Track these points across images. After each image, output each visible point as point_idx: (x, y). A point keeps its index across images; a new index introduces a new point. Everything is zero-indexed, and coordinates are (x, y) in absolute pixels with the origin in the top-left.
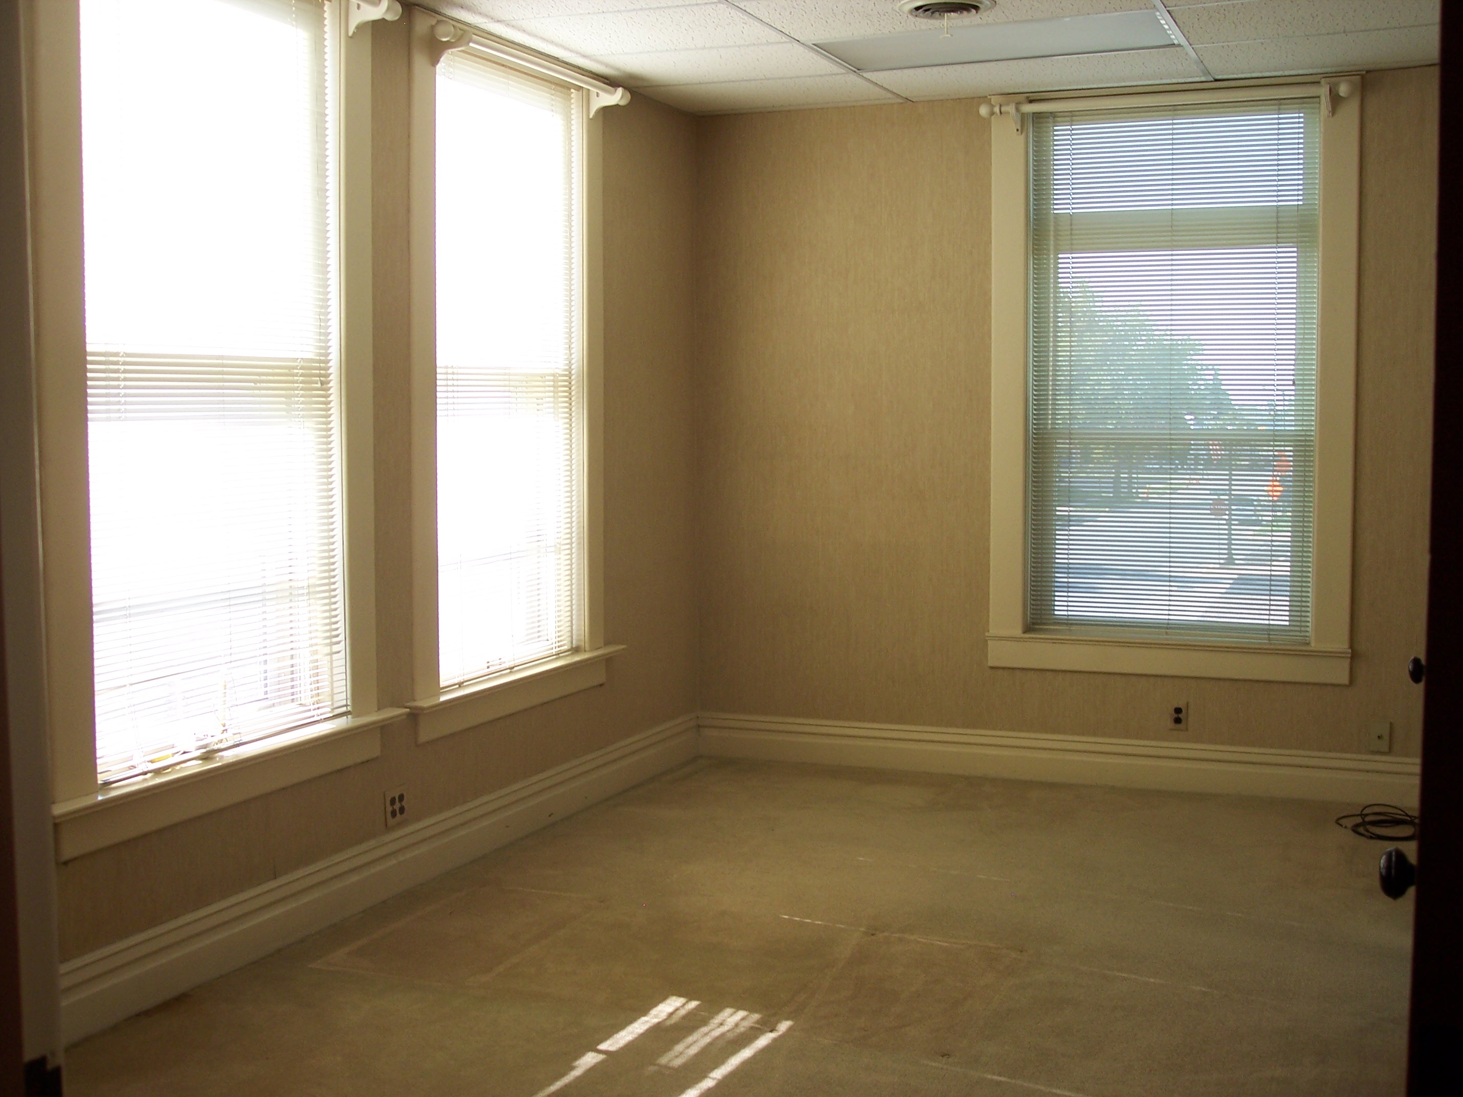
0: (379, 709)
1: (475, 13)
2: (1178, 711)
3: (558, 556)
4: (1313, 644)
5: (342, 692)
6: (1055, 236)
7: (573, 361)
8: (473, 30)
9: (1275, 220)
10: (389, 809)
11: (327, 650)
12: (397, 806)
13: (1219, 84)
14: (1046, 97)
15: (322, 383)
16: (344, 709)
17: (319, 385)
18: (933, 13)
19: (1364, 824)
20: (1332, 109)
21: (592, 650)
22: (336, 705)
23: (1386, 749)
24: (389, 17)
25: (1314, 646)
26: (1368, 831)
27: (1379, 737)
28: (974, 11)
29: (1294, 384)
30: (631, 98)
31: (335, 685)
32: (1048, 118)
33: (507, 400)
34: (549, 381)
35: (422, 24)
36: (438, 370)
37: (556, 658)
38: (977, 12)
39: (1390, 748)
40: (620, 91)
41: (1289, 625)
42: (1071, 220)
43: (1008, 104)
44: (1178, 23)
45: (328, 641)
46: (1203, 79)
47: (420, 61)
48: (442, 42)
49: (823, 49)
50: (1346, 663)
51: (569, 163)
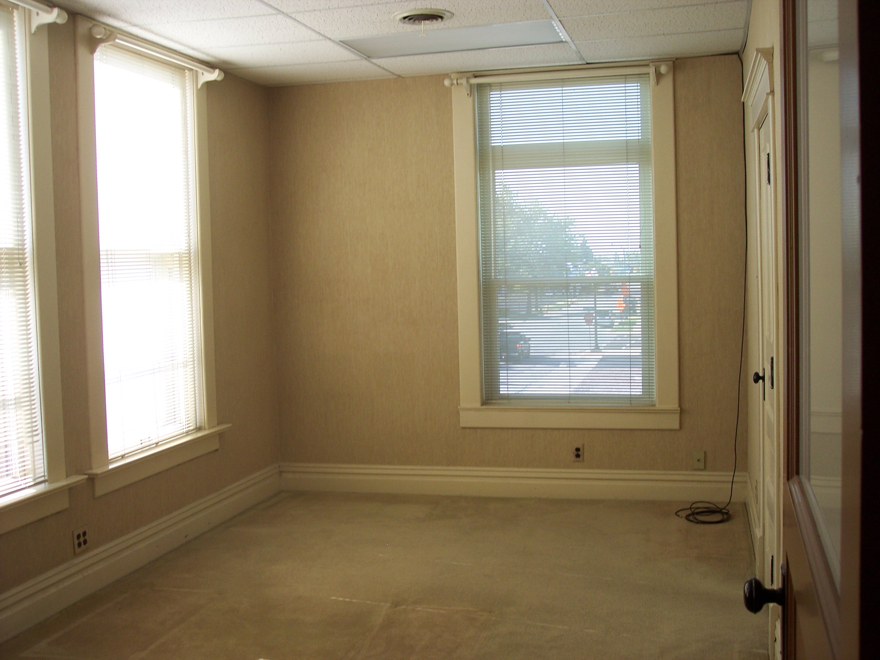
0: (67, 477)
1: (118, 19)
2: (578, 450)
3: (186, 370)
4: (657, 406)
5: (42, 467)
6: (493, 159)
7: (191, 244)
8: (119, 32)
9: (626, 148)
10: (76, 542)
11: (30, 440)
12: (82, 539)
13: (589, 66)
14: (485, 74)
15: (21, 264)
16: (43, 479)
17: (18, 265)
18: (414, 21)
19: (693, 514)
20: (657, 81)
21: (209, 428)
22: (37, 476)
23: (703, 468)
24: (59, 21)
25: (658, 407)
26: (696, 519)
27: (698, 460)
28: (440, 20)
29: (640, 247)
30: (224, 77)
31: (36, 463)
32: (487, 86)
33: (148, 270)
34: (176, 257)
35: (83, 27)
36: (101, 253)
37: (186, 435)
38: (442, 20)
39: (705, 467)
40: (217, 71)
41: (642, 395)
42: (502, 150)
43: (462, 78)
44: (565, 28)
45: (30, 434)
46: (580, 63)
47: (82, 51)
48: (97, 39)
49: (347, 44)
50: (677, 417)
51: (185, 118)
